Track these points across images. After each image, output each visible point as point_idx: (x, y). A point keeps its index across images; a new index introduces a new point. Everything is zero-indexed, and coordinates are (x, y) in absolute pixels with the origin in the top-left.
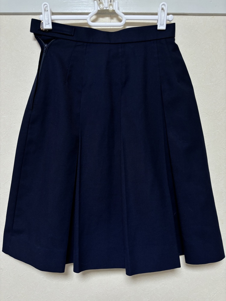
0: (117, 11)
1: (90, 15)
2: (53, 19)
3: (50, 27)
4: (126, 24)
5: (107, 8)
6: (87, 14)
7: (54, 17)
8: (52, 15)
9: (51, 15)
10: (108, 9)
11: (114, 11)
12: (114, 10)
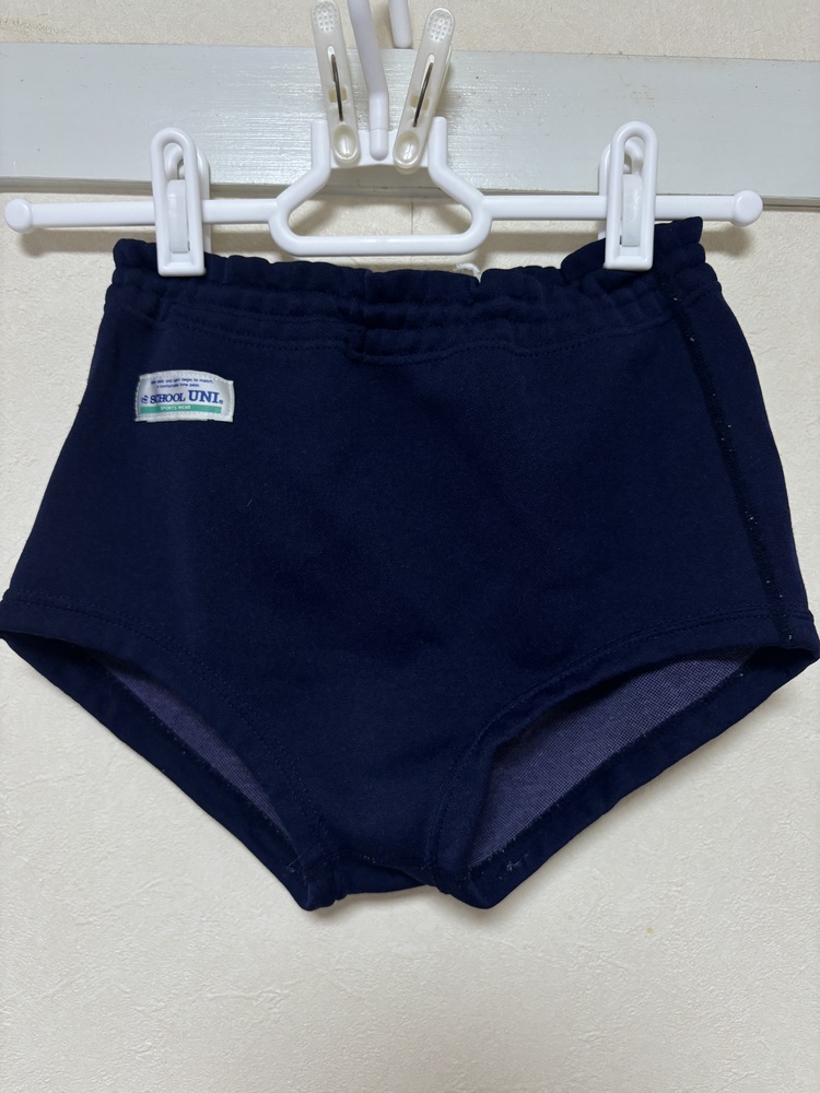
0: (442, 175)
1: (284, 196)
2: (209, 218)
3: (192, 264)
4: (494, 242)
5: (383, 157)
6: (272, 191)
7: (219, 209)
8: (211, 197)
9: (202, 198)
10: (389, 161)
11: (422, 172)
12: (425, 170)
